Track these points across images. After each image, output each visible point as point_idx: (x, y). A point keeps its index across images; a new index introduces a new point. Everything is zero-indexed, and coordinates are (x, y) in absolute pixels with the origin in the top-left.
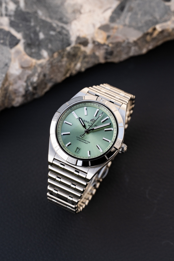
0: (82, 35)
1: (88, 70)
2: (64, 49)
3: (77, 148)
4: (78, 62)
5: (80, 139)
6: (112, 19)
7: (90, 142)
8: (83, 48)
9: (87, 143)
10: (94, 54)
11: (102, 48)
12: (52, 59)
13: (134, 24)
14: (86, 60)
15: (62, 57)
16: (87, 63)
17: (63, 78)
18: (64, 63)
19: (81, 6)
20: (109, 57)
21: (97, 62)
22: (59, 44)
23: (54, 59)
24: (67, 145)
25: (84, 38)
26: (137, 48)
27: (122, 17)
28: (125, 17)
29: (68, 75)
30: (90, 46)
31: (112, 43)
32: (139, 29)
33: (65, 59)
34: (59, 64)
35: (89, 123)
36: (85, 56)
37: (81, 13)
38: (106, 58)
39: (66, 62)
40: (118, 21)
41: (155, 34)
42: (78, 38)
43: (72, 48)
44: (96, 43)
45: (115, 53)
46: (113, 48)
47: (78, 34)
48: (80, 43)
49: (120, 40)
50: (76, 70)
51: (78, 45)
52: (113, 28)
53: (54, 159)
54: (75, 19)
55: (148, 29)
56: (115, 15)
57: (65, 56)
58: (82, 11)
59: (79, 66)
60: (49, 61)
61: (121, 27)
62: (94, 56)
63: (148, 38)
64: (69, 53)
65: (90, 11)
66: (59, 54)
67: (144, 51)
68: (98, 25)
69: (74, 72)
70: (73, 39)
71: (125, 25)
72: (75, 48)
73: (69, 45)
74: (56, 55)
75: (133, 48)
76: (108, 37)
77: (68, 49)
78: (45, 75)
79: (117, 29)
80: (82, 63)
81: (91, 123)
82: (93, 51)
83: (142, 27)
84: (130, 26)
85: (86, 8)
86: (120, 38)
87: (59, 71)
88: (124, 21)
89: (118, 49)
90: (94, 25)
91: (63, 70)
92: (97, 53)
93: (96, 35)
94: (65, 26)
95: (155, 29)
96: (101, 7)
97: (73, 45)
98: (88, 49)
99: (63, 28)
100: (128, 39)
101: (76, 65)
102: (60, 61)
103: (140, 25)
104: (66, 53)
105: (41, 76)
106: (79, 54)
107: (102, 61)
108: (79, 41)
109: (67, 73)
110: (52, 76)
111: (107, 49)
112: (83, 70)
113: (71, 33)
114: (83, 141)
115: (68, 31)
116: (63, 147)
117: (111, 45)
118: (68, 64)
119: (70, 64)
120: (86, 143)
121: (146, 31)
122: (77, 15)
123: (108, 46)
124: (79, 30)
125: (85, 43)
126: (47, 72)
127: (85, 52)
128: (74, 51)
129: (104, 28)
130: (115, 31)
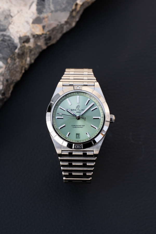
0: (22, 35)
1: (37, 60)
2: (13, 53)
3: (76, 134)
4: (27, 57)
5: (75, 126)
6: (40, 11)
7: (84, 126)
8: (27, 45)
9: (82, 126)
10: (36, 45)
11: (41, 38)
12: (8, 66)
13: (58, 7)
14: (33, 52)
15: (15, 60)
16: (34, 54)
17: (21, 76)
18: (17, 64)
19: (10, 11)
20: (48, 42)
21: (41, 50)
22: (7, 50)
23: (10, 64)
24: (67, 136)
25: (25, 36)
26: (68, 26)
27: (47, 6)
28: (49, 5)
29: (23, 71)
30: (32, 40)
31: (49, 31)
32: (64, 10)
33: (17, 60)
34: (15, 66)
35: (76, 110)
36: (31, 51)
37: (12, 17)
38: (46, 44)
39: (19, 62)
40: (45, 10)
41: (78, 8)
42: (20, 38)
43: (19, 49)
44: (36, 36)
45: (52, 37)
46: (50, 34)
47: (18, 35)
48: (24, 42)
49: (54, 26)
50: (28, 64)
51: (23, 44)
52: (44, 18)
53: (62, 151)
54: (10, 24)
55: (71, 7)
56: (40, 7)
57: (16, 58)
58: (12, 14)
59: (29, 60)
60: (6, 68)
61: (49, 15)
62: (37, 46)
63: (74, 14)
64: (19, 54)
65: (18, 12)
66: (12, 58)
67: (74, 24)
68: (31, 21)
69: (27, 67)
70: (17, 41)
71: (52, 12)
72: (21, 47)
73: (16, 47)
74: (9, 60)
75: (65, 27)
76: (44, 27)
77: (17, 51)
78: (7, 81)
79: (47, 17)
80: (30, 57)
81: (78, 110)
82: (35, 43)
83: (66, 7)
84: (56, 11)
85: (14, 11)
86: (54, 24)
87: (17, 72)
88: (50, 8)
89: (54, 33)
90: (27, 22)
91: (18, 69)
92: (39, 44)
93: (33, 30)
94: (4, 33)
95: (77, 5)
96: (25, 5)
97: (19, 46)
98: (31, 44)
99: (3, 35)
100: (60, 22)
101: (26, 60)
102: (15, 64)
103: (64, 6)
104: (16, 55)
105: (5, 82)
106: (26, 50)
107: (44, 47)
108: (22, 41)
109: (22, 70)
110: (13, 78)
111: (45, 37)
112: (33, 61)
113: (12, 37)
114: (79, 127)
115: (9, 36)
116: (65, 139)
117: (48, 33)
118: (20, 63)
119: (22, 62)
120: (82, 127)
121: (71, 10)
122: (10, 20)
123: (46, 34)
124: (17, 32)
125: (27, 40)
126: (9, 77)
127: (29, 47)
128: (21, 50)
129: (37, 21)
130: (46, 20)
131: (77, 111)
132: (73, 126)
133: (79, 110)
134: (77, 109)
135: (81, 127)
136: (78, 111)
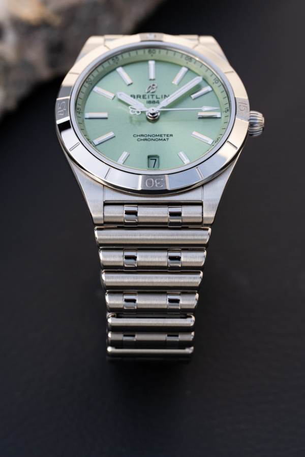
3: (149, 157)
5: (144, 138)
7: (171, 135)
9: (166, 137)
35: (147, 97)
53: (105, 204)
81: (151, 97)
114: (155, 138)
120: (164, 140)
131: (148, 100)
132: (137, 138)
133: (155, 97)
134: (149, 94)
135: (161, 138)
136: (151, 99)
